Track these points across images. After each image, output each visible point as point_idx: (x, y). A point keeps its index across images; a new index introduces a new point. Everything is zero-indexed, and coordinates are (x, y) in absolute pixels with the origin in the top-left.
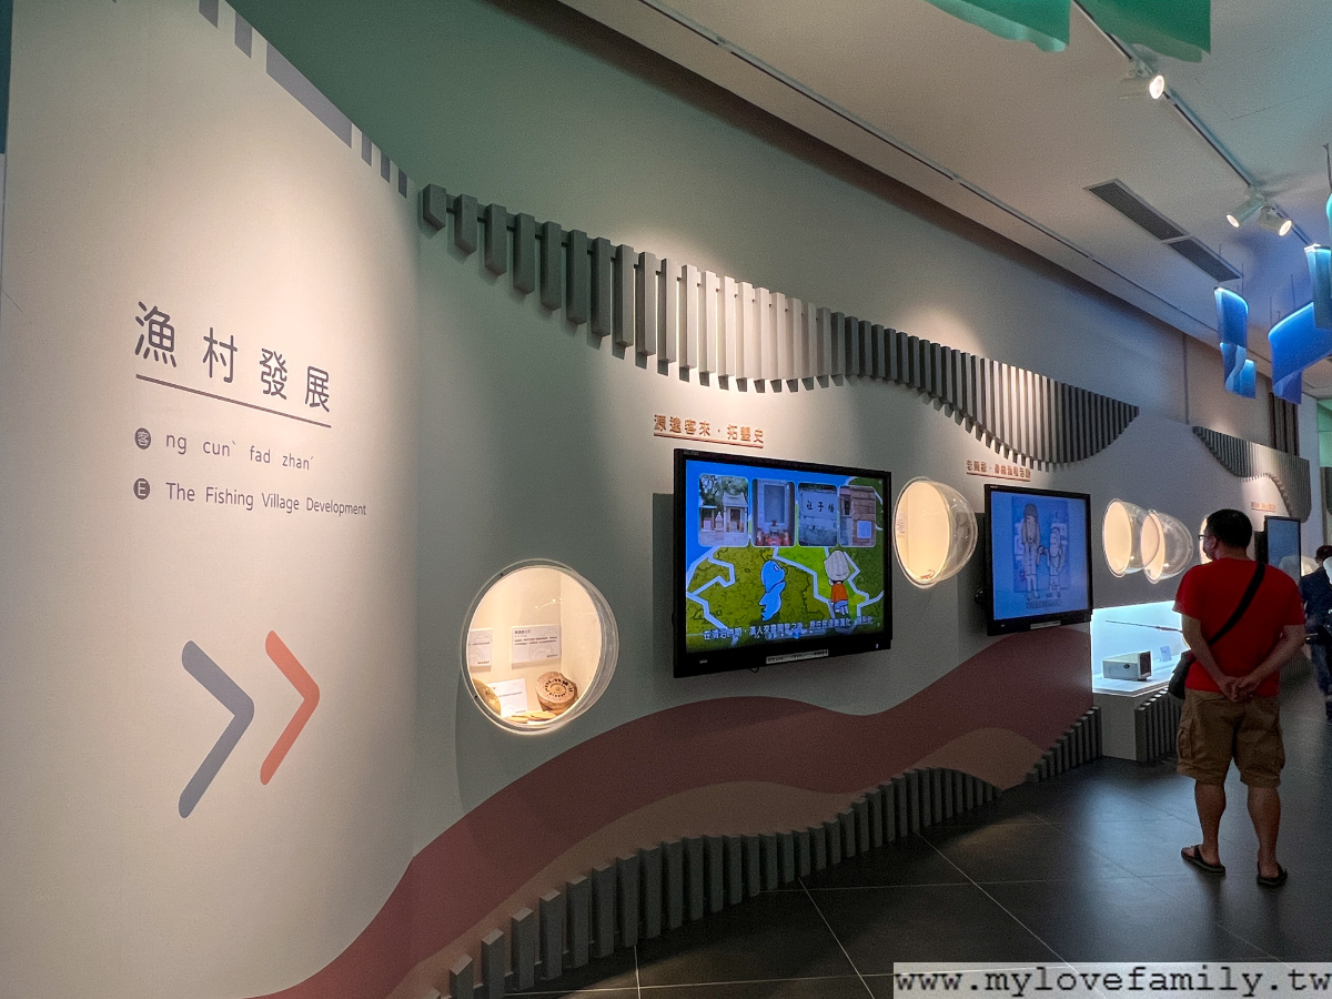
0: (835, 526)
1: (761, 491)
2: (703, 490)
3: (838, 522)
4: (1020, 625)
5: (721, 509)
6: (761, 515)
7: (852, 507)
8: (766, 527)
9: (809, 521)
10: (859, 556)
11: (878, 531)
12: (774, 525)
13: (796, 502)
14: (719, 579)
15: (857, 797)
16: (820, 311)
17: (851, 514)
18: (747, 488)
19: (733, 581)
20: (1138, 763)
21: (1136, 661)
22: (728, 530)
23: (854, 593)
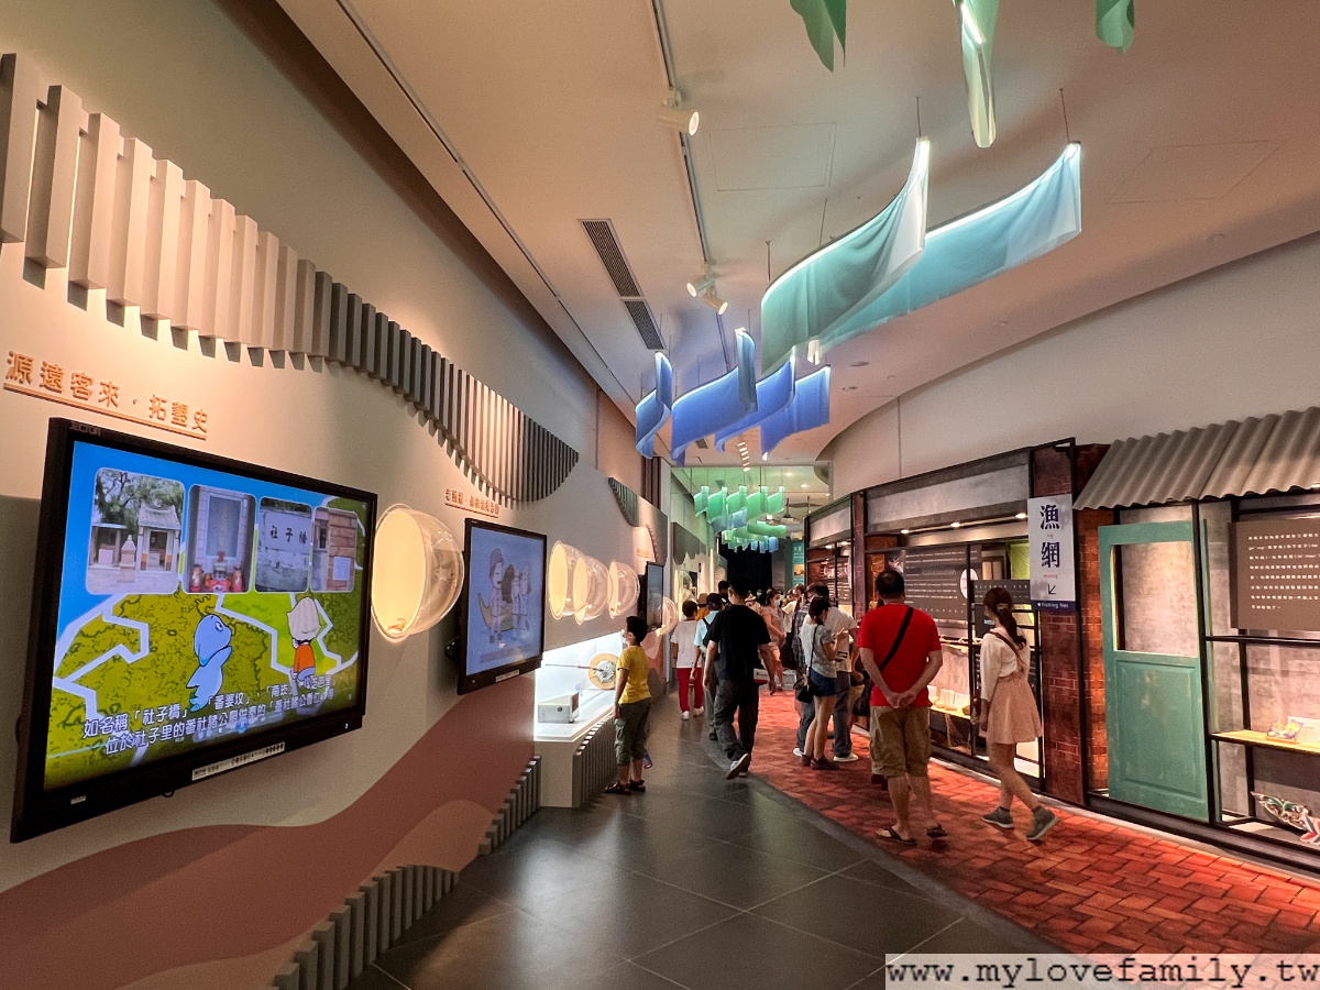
0: (306, 563)
1: (204, 506)
2: (102, 495)
3: (310, 558)
4: (488, 678)
5: (132, 530)
6: (201, 543)
7: (329, 537)
8: (207, 561)
9: (271, 555)
10: (332, 604)
11: (357, 571)
12: (221, 560)
13: (256, 527)
14: (121, 650)
17: (328, 546)
18: (180, 501)
19: (145, 651)
20: (574, 811)
21: (569, 703)
22: (143, 566)
23: (324, 656)
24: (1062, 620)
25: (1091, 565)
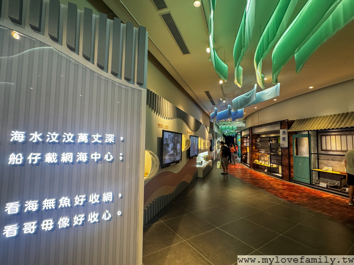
4: (192, 157)
15: (176, 187)
16: (175, 106)
20: (203, 178)
21: (201, 162)
24: (286, 150)
25: (291, 141)
